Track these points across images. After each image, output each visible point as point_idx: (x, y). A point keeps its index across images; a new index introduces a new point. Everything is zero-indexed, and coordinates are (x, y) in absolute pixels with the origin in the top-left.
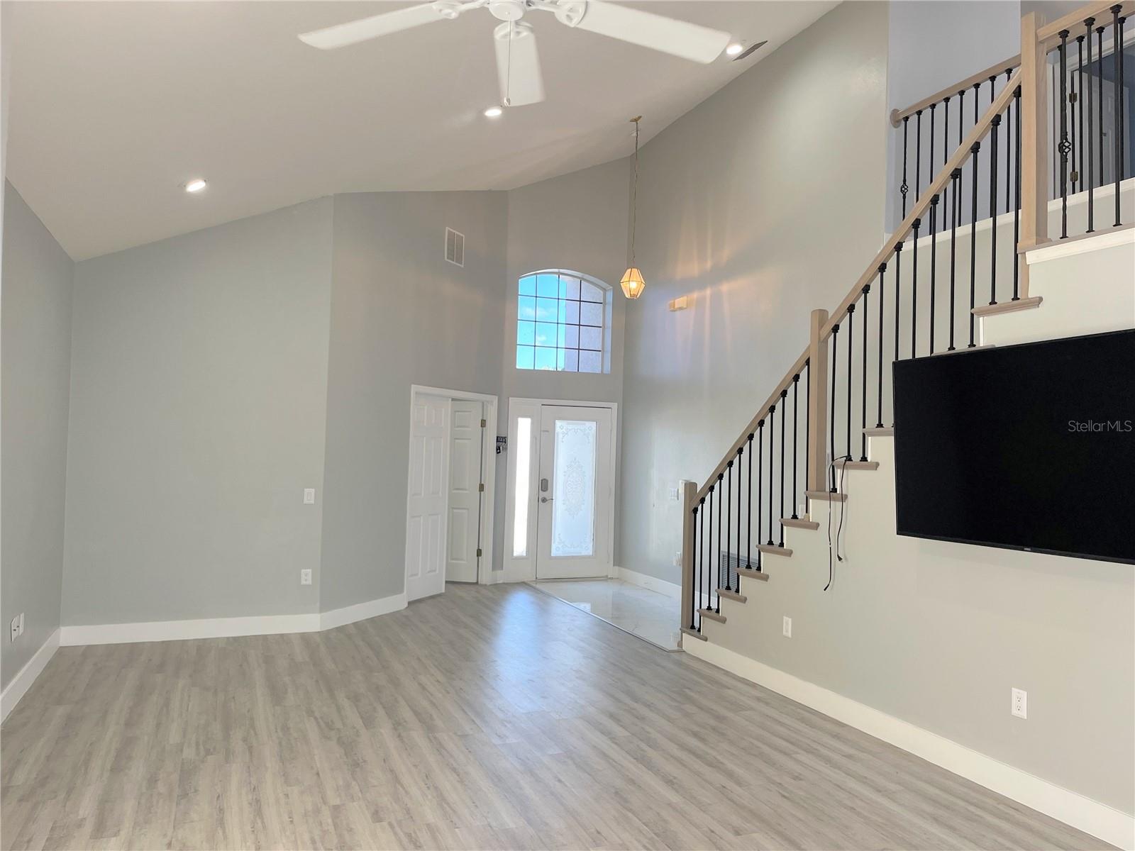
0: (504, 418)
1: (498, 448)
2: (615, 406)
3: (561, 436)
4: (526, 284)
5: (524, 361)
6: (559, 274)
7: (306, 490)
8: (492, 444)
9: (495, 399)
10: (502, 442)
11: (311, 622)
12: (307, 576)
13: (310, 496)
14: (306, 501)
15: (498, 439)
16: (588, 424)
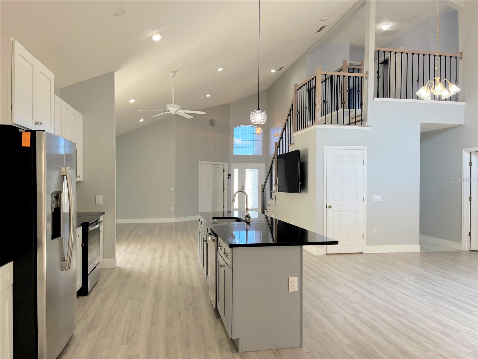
0: (229, 169)
1: (228, 178)
2: (264, 164)
3: (247, 174)
4: (236, 130)
5: (236, 152)
6: (247, 126)
7: (171, 188)
8: (226, 176)
9: (227, 164)
10: (229, 176)
11: (173, 220)
12: (172, 209)
13: (172, 189)
14: (171, 191)
15: (228, 175)
16: (256, 170)
